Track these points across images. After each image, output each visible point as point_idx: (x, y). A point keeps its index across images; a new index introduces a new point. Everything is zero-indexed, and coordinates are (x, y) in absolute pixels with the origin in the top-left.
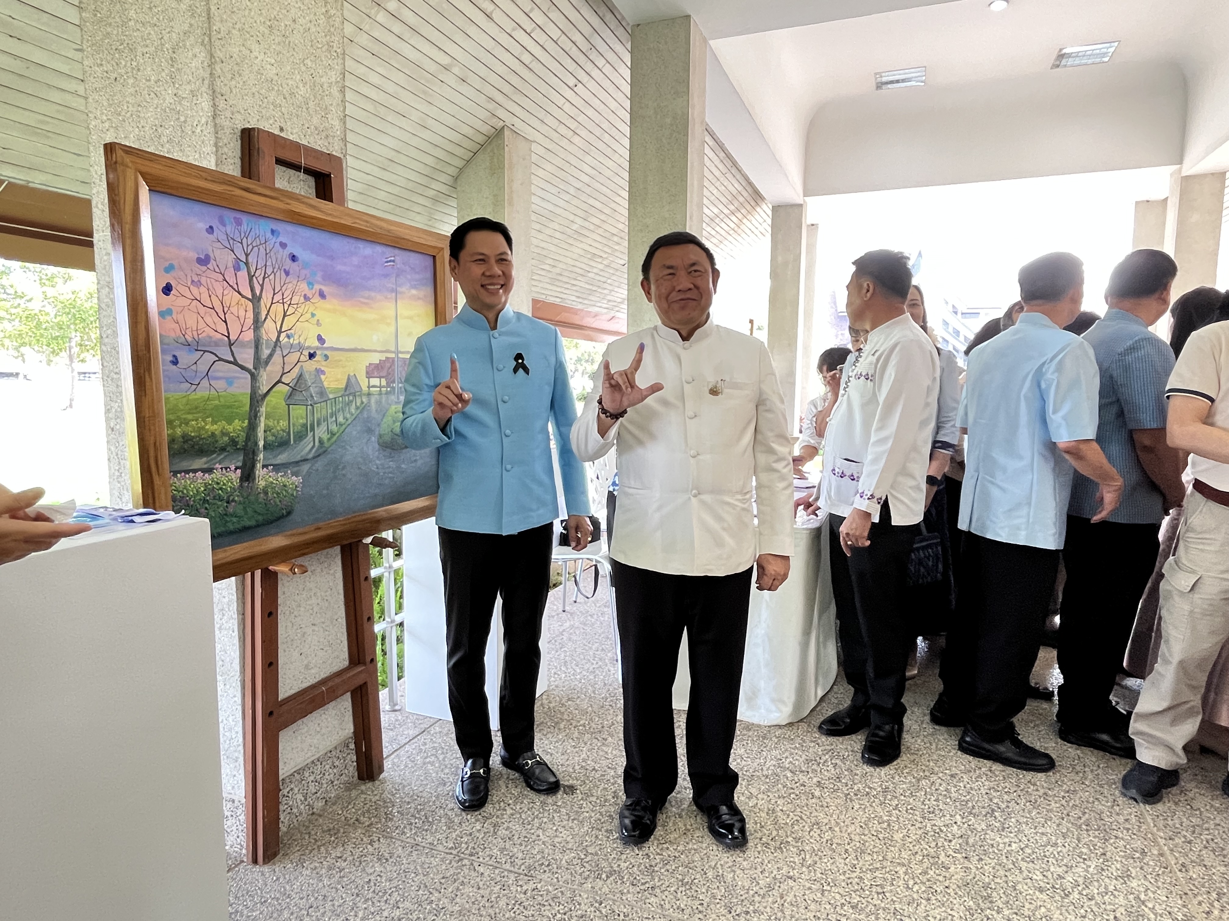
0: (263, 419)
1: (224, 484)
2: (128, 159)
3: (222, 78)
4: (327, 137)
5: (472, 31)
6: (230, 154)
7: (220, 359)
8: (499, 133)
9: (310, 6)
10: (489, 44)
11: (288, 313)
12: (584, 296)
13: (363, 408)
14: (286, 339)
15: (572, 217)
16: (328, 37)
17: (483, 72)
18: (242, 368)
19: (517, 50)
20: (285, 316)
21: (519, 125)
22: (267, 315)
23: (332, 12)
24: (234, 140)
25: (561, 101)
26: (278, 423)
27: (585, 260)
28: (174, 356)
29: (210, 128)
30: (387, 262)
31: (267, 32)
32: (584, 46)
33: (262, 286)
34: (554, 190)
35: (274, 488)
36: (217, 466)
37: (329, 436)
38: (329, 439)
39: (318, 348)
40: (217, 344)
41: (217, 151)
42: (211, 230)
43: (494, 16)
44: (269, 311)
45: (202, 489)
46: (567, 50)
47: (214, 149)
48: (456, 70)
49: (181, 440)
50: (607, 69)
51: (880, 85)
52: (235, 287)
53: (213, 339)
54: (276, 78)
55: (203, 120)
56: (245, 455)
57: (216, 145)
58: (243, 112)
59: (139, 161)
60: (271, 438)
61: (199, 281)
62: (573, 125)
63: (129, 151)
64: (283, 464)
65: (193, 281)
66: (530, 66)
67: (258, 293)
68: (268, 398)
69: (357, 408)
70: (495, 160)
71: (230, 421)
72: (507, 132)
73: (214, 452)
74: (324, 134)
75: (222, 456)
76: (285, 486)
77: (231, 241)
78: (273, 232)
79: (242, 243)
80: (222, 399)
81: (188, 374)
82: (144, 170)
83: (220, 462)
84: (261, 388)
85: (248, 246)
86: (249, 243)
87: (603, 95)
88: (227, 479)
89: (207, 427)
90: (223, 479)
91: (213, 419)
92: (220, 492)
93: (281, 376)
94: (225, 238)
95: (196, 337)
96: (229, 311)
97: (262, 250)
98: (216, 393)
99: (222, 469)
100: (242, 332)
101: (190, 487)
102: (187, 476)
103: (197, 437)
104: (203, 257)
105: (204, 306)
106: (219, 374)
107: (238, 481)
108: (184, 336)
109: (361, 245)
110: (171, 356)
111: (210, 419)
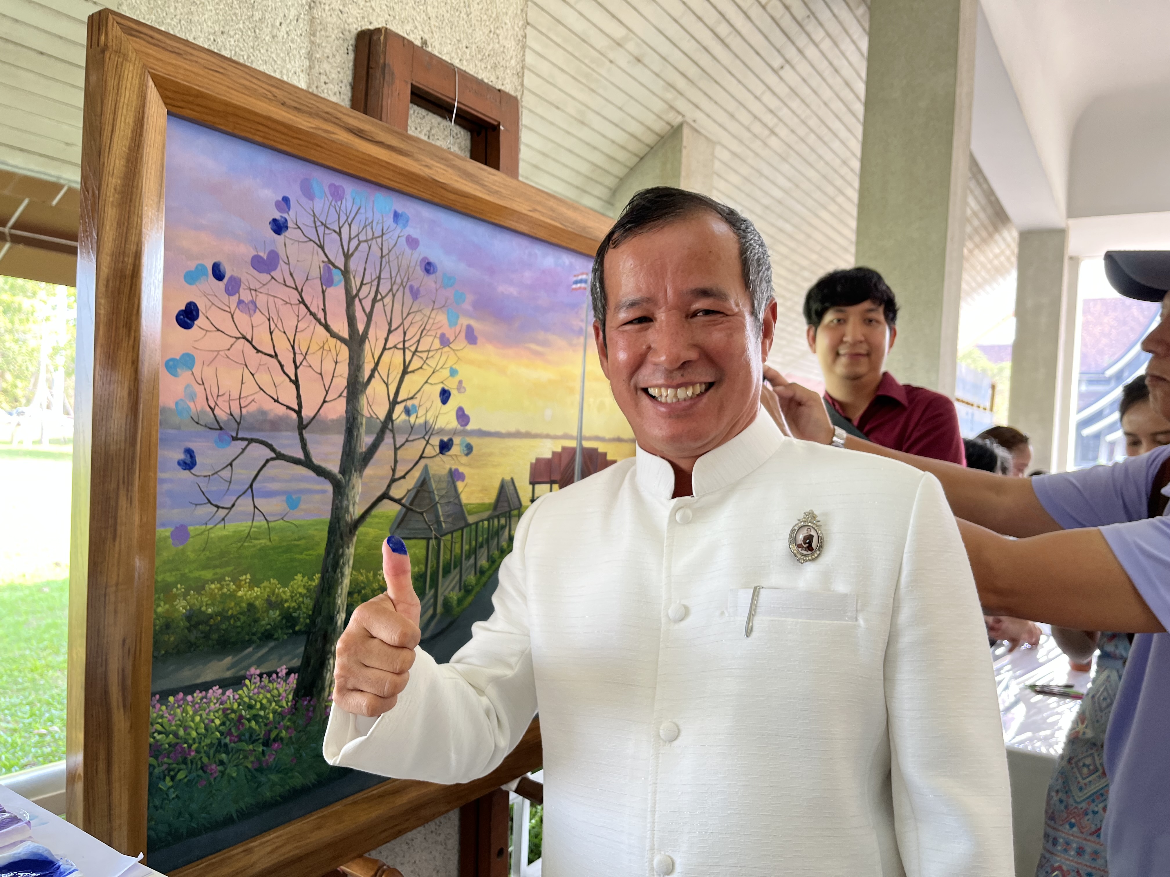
0: (347, 571)
1: (263, 707)
2: (131, 45)
4: (495, 67)
6: (334, 76)
7: (280, 456)
8: (676, 131)
11: (410, 369)
14: (404, 417)
17: (665, 48)
18: (320, 471)
20: (405, 372)
21: (703, 122)
22: (373, 371)
24: (343, 50)
25: (761, 91)
28: (189, 452)
29: (303, 26)
30: (576, 282)
32: (801, 13)
33: (369, 317)
36: (254, 671)
37: (460, 594)
38: (460, 601)
39: (455, 432)
40: (276, 425)
41: (310, 67)
42: (285, 205)
44: (377, 364)
45: (218, 722)
46: (777, 17)
47: (307, 63)
48: (631, 46)
49: (183, 623)
50: (826, 45)
52: (321, 315)
53: (271, 416)
55: (293, 12)
56: (309, 644)
57: (310, 56)
59: (152, 51)
61: (253, 303)
62: (770, 120)
63: (134, 28)
65: (241, 302)
66: (726, 41)
67: (361, 327)
68: (361, 529)
70: (668, 167)
71: (285, 579)
72: (686, 131)
73: (250, 643)
74: (492, 61)
75: (264, 650)
77: (321, 229)
78: (396, 216)
79: (340, 234)
80: (274, 536)
81: (213, 488)
82: (162, 71)
83: (259, 663)
84: (351, 509)
85: (350, 239)
86: (353, 235)
87: (815, 81)
88: (269, 695)
89: (240, 593)
90: (261, 696)
91: (253, 576)
92: (253, 723)
93: (389, 486)
94: (309, 221)
95: (236, 412)
96: (304, 363)
97: (375, 249)
98: (264, 523)
99: (261, 676)
100: (324, 401)
101: (193, 721)
102: (189, 698)
103: (218, 614)
104: (264, 255)
105: (258, 351)
106: (274, 486)
107: (291, 697)
108: (213, 410)
109: (538, 250)
110: (182, 450)
111: (248, 576)
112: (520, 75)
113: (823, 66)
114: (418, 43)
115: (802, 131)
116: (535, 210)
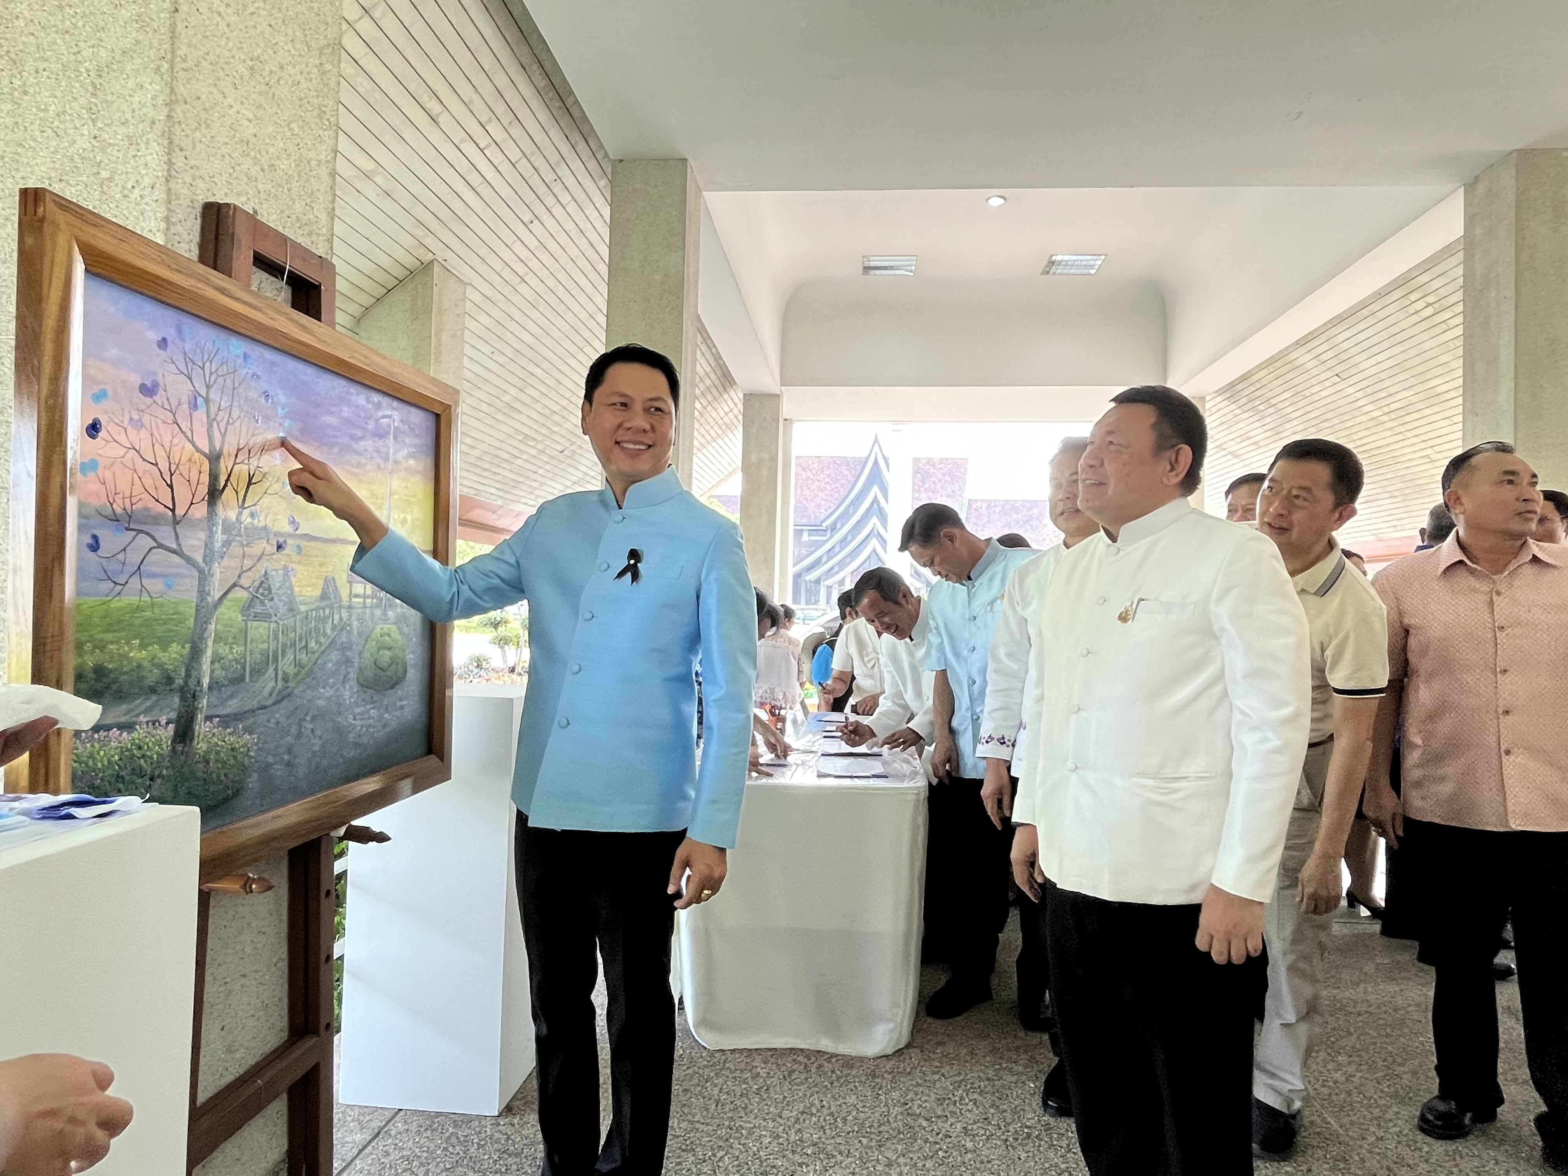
0: (210, 643)
1: (149, 749)
2: (61, 218)
3: (183, 126)
4: (310, 234)
5: (409, 133)
6: (185, 236)
7: (160, 546)
8: (426, 267)
9: (303, 53)
10: (429, 154)
11: (253, 481)
12: (506, 488)
13: (343, 627)
14: (249, 520)
15: (504, 386)
16: (321, 99)
17: (417, 188)
18: (189, 560)
19: (463, 166)
20: (250, 483)
21: (453, 262)
22: (227, 481)
23: (328, 67)
24: (193, 217)
25: (510, 239)
26: (231, 648)
27: (515, 443)
28: (95, 537)
31: (247, 74)
32: (549, 177)
33: (224, 435)
34: (487, 350)
35: (217, 753)
36: (142, 718)
37: (296, 671)
38: (296, 675)
39: (290, 536)
40: (156, 520)
41: (167, 229)
42: (163, 343)
43: (440, 120)
44: (229, 476)
45: (117, 758)
46: (526, 176)
47: (163, 225)
48: (379, 179)
49: (92, 675)
50: (572, 208)
51: (867, 269)
52: (189, 434)
53: (152, 513)
54: (253, 140)
56: (183, 699)
57: (167, 219)
58: (207, 179)
59: (77, 223)
60: (219, 673)
61: (140, 420)
62: (520, 269)
63: (65, 205)
64: (235, 714)
65: (131, 419)
66: (478, 190)
67: (218, 445)
68: (222, 609)
69: (334, 627)
70: (419, 302)
71: (165, 645)
72: (436, 268)
73: (139, 695)
74: (307, 229)
75: (148, 703)
76: (233, 749)
77: (190, 365)
78: (246, 356)
79: (203, 368)
80: (156, 610)
81: (113, 567)
82: (84, 238)
83: (146, 712)
84: (212, 593)
85: (211, 374)
86: (213, 371)
87: (563, 239)
88: (153, 739)
89: (131, 655)
90: (148, 740)
91: (142, 640)
92: (142, 761)
93: (239, 576)
94: (181, 358)
95: (128, 507)
96: (177, 472)
97: (229, 383)
98: (149, 599)
99: (147, 723)
100: (192, 504)
101: (98, 753)
102: (96, 736)
103: (116, 670)
104: (148, 383)
105: (144, 460)
106: (157, 570)
107: (169, 743)
108: (111, 504)
109: (353, 389)
110: (90, 536)
111: (138, 641)
112: (330, 241)
113: (570, 226)
114: (251, 212)
115: (551, 282)
116: (353, 357)
